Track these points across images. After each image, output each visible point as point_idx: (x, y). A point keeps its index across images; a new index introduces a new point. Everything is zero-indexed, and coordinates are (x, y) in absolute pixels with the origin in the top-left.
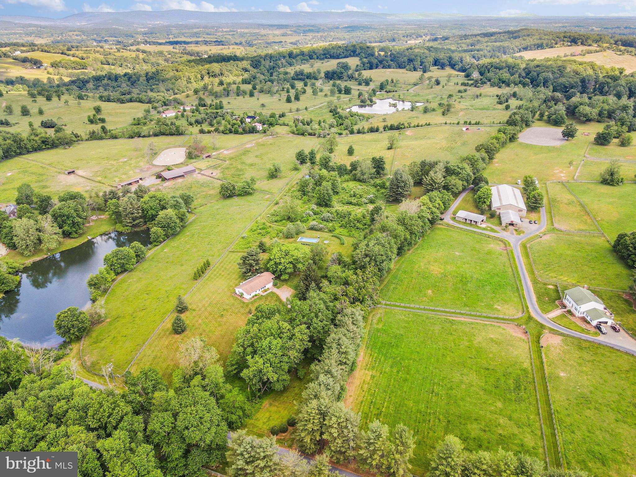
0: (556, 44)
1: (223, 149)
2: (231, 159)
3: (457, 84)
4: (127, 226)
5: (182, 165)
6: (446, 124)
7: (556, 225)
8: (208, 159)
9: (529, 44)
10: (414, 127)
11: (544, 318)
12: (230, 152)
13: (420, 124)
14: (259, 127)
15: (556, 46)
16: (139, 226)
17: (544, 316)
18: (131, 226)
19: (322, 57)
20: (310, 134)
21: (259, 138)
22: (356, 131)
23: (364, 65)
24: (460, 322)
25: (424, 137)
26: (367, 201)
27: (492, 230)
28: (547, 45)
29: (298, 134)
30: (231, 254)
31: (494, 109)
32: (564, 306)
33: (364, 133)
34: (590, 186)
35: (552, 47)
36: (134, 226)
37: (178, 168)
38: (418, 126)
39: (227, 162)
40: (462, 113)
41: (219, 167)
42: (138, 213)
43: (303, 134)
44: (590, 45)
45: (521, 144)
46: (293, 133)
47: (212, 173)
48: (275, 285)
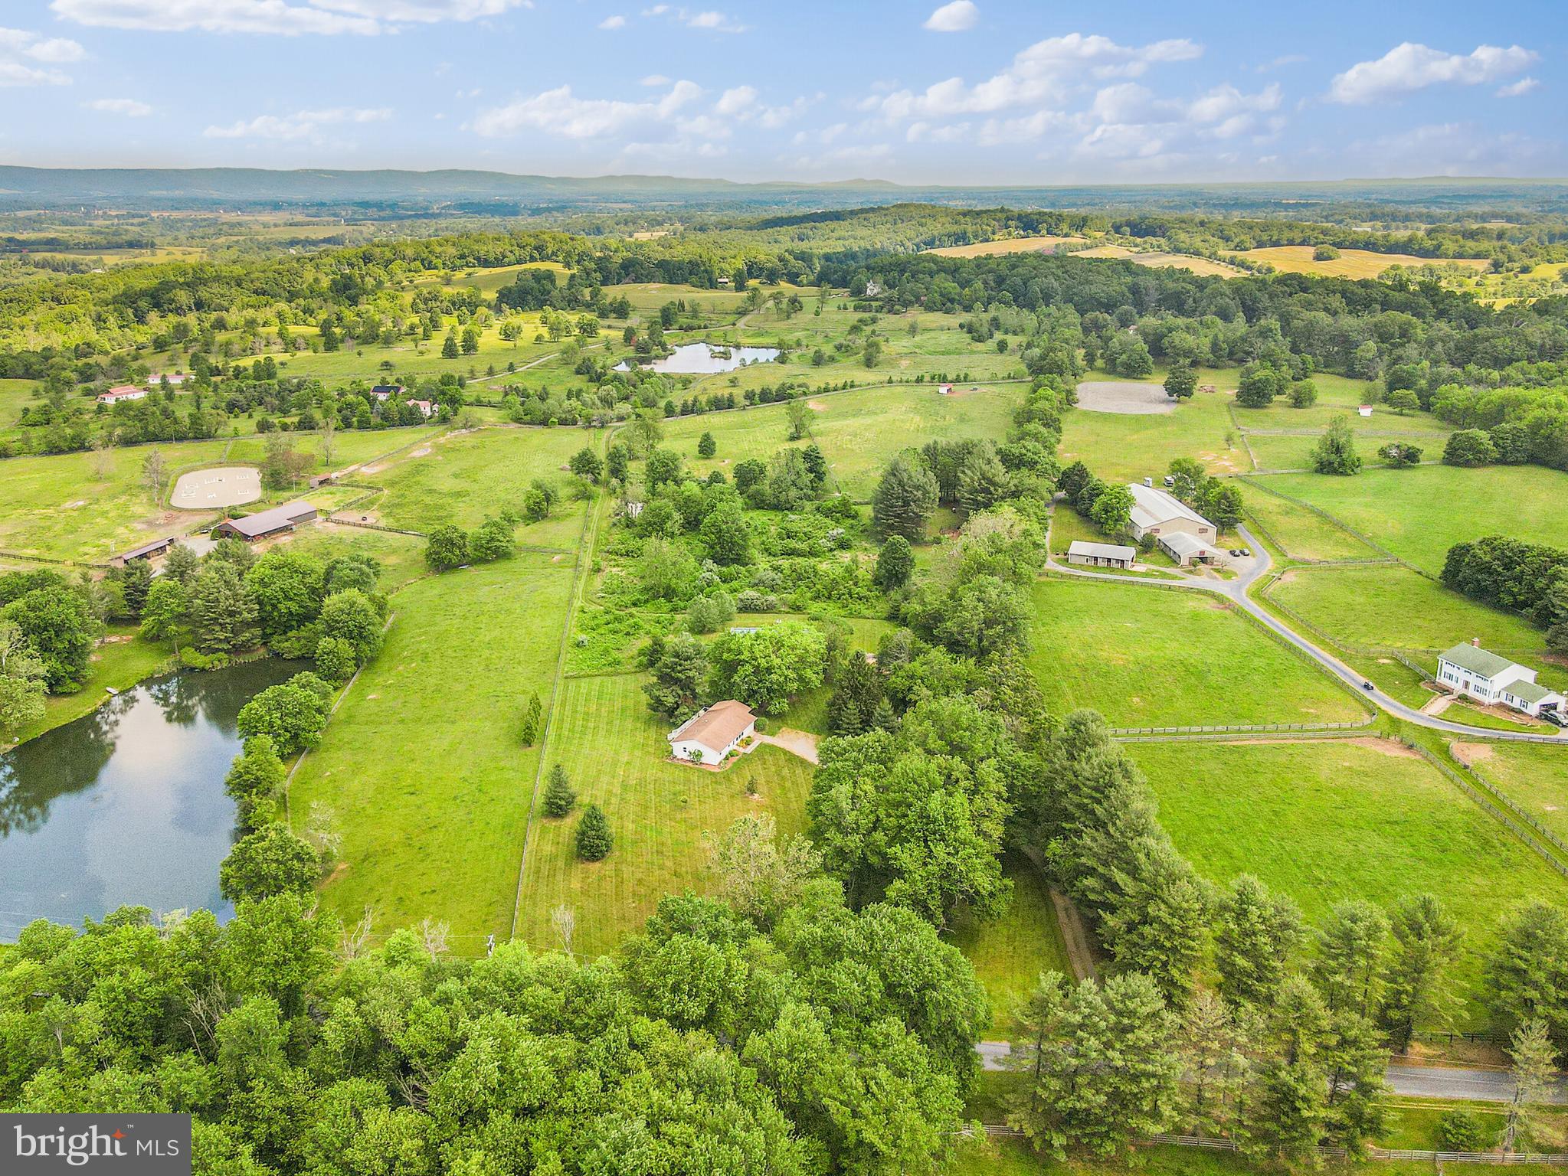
0: (994, 233)
1: (352, 463)
2: (392, 484)
3: (845, 308)
4: (218, 650)
5: (263, 506)
6: (890, 381)
7: (1291, 555)
8: (326, 488)
9: (936, 233)
10: (819, 392)
11: (1422, 718)
12: (376, 469)
13: (832, 386)
14: (426, 408)
15: (996, 237)
16: (249, 651)
17: (1419, 712)
18: (227, 652)
19: (458, 262)
20: (563, 422)
21: (437, 436)
22: (678, 410)
23: (588, 274)
24: (1253, 748)
25: (857, 413)
26: (832, 545)
27: (1164, 575)
28: (976, 237)
29: (532, 423)
30: (573, 684)
31: (972, 352)
32: (1446, 691)
33: (701, 412)
34: (1300, 479)
35: (987, 241)
36: (237, 650)
37: (258, 511)
38: (826, 390)
39: (386, 492)
40: (904, 363)
41: (373, 504)
42: (250, 611)
43: (544, 423)
44: (1066, 235)
45: (1086, 414)
46: (518, 420)
47: (364, 519)
48: (758, 728)
